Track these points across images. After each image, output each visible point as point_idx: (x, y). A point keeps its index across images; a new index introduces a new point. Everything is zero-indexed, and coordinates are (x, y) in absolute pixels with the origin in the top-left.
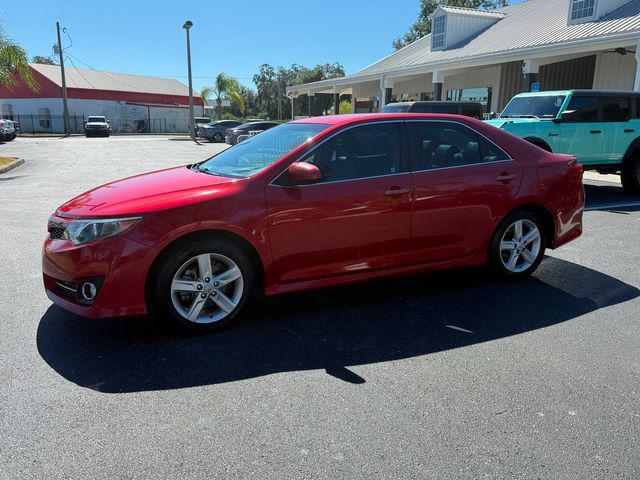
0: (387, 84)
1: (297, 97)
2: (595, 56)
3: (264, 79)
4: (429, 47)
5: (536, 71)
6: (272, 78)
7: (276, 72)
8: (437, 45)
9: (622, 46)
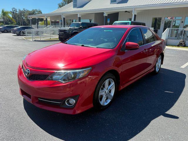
0: (63, 17)
1: (32, 19)
2: (118, 13)
3: (14, 13)
4: (72, 6)
5: (107, 16)
6: (17, 12)
7: (18, 11)
8: (75, 6)
9: (126, 10)
